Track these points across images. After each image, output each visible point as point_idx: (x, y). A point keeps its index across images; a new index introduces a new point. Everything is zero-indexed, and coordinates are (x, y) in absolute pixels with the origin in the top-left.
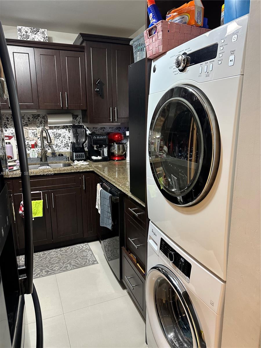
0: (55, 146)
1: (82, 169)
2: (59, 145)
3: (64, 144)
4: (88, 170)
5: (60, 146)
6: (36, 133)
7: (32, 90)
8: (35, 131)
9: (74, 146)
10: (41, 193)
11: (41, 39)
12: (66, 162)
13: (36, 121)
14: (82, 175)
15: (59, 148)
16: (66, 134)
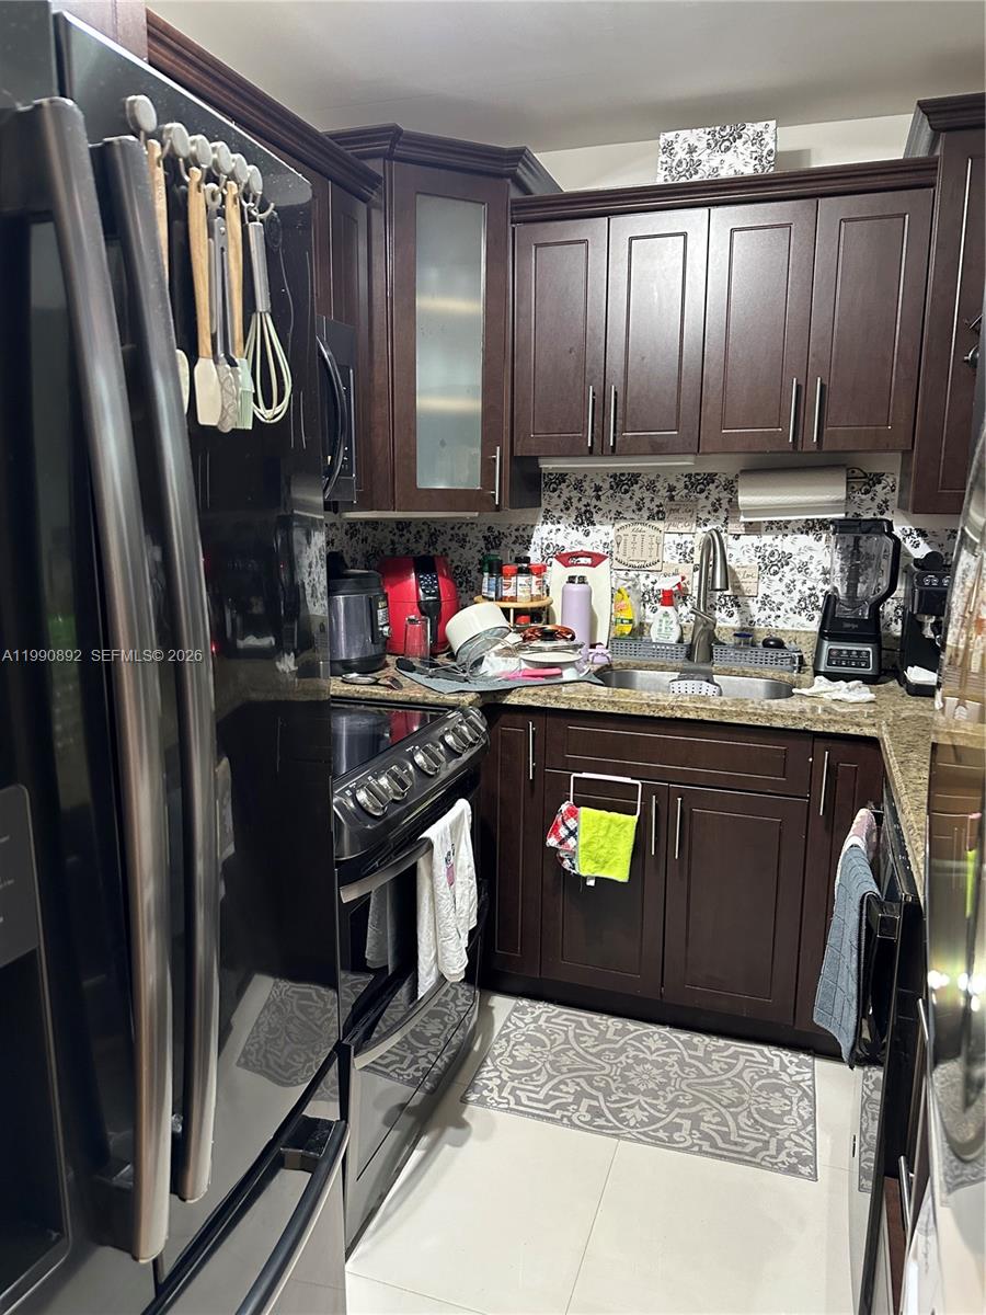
0: (759, 605)
1: (824, 722)
2: (776, 599)
3: (796, 596)
4: (852, 732)
5: (782, 604)
6: (690, 546)
7: (680, 378)
8: (688, 538)
9: (830, 610)
10: (637, 785)
11: (745, 165)
12: (786, 675)
13: (697, 499)
14: (820, 745)
15: (773, 614)
16: (811, 557)
